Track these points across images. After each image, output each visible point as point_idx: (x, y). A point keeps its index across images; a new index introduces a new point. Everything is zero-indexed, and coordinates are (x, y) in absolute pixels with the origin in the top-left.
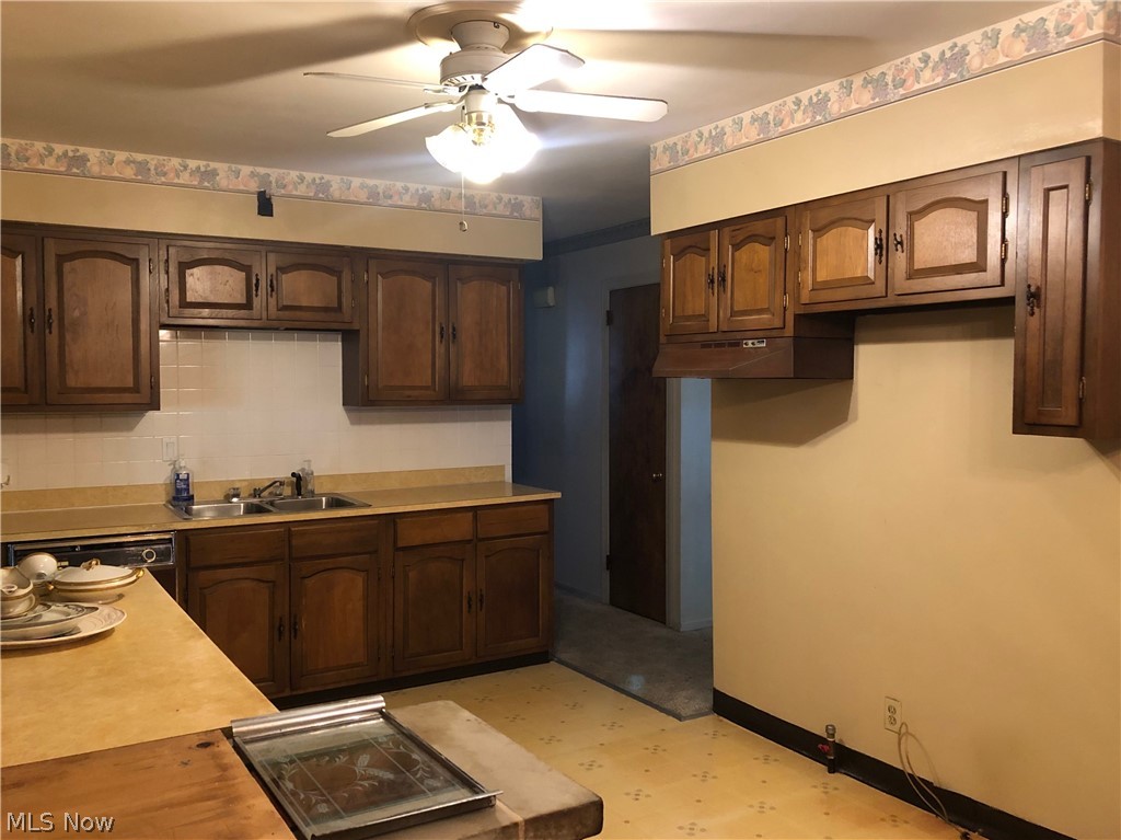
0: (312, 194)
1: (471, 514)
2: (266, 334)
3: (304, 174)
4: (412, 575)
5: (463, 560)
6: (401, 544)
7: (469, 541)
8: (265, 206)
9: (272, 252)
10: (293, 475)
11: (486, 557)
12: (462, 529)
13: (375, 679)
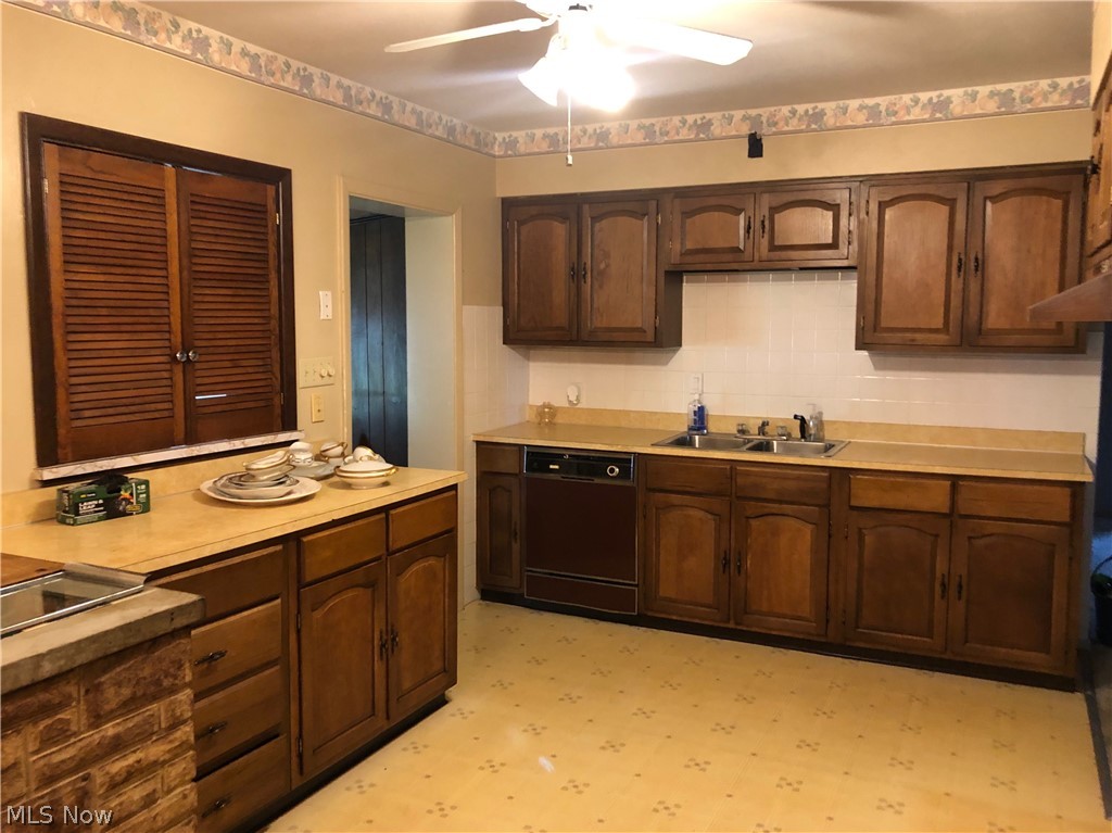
0: (804, 127)
1: (948, 483)
2: (763, 275)
3: (796, 106)
4: (868, 539)
5: (937, 536)
6: (853, 503)
7: (944, 515)
8: (755, 148)
9: (765, 192)
10: (796, 417)
11: (970, 538)
12: (938, 499)
13: (823, 640)
